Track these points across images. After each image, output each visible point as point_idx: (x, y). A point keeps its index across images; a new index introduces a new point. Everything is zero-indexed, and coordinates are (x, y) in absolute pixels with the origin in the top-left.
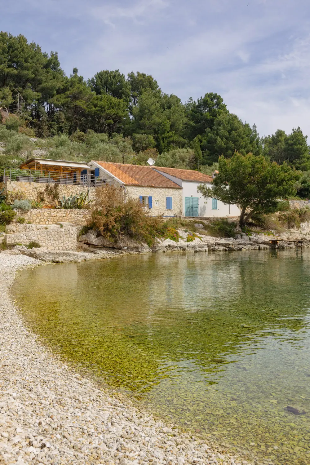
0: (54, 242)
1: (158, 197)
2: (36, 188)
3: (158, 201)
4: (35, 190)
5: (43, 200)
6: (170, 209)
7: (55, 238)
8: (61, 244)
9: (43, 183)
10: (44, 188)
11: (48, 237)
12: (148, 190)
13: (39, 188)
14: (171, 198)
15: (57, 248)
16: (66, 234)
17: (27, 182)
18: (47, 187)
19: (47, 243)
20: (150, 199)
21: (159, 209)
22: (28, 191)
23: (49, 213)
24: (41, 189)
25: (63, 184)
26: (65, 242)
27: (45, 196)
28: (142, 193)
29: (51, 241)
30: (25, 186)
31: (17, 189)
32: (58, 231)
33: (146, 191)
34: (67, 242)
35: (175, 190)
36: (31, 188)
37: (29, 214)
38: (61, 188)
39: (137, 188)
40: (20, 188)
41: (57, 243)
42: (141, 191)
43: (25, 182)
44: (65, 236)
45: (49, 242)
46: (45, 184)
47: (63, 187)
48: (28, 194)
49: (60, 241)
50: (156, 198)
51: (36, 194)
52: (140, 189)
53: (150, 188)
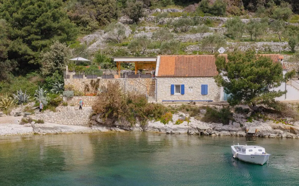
0: (68, 119)
1: (192, 85)
2: (84, 82)
3: (192, 88)
4: (83, 83)
5: (88, 90)
6: (205, 95)
7: (69, 117)
8: (73, 121)
9: (89, 79)
10: (89, 82)
11: (63, 116)
12: (182, 79)
13: (86, 82)
14: (207, 85)
15: (69, 123)
16: (77, 115)
17: (78, 78)
18: (92, 81)
19: (62, 120)
20: (183, 86)
21: (192, 94)
22: (78, 85)
23: (87, 99)
24: (87, 83)
25: (104, 78)
26: (76, 120)
27: (90, 87)
28: (174, 82)
29: (66, 119)
30: (77, 81)
31: (71, 83)
32: (71, 113)
33: (179, 80)
34: (78, 120)
35: (212, 78)
36: (81, 82)
37: (73, 100)
38: (102, 82)
39: (169, 79)
40: (73, 82)
41: (70, 120)
42: (174, 81)
43: (76, 79)
44: (76, 116)
45: (64, 119)
46: (90, 79)
47: (104, 81)
48: (78, 86)
49: (72, 119)
50: (190, 86)
51: (83, 86)
52: (172, 79)
53: (183, 78)
